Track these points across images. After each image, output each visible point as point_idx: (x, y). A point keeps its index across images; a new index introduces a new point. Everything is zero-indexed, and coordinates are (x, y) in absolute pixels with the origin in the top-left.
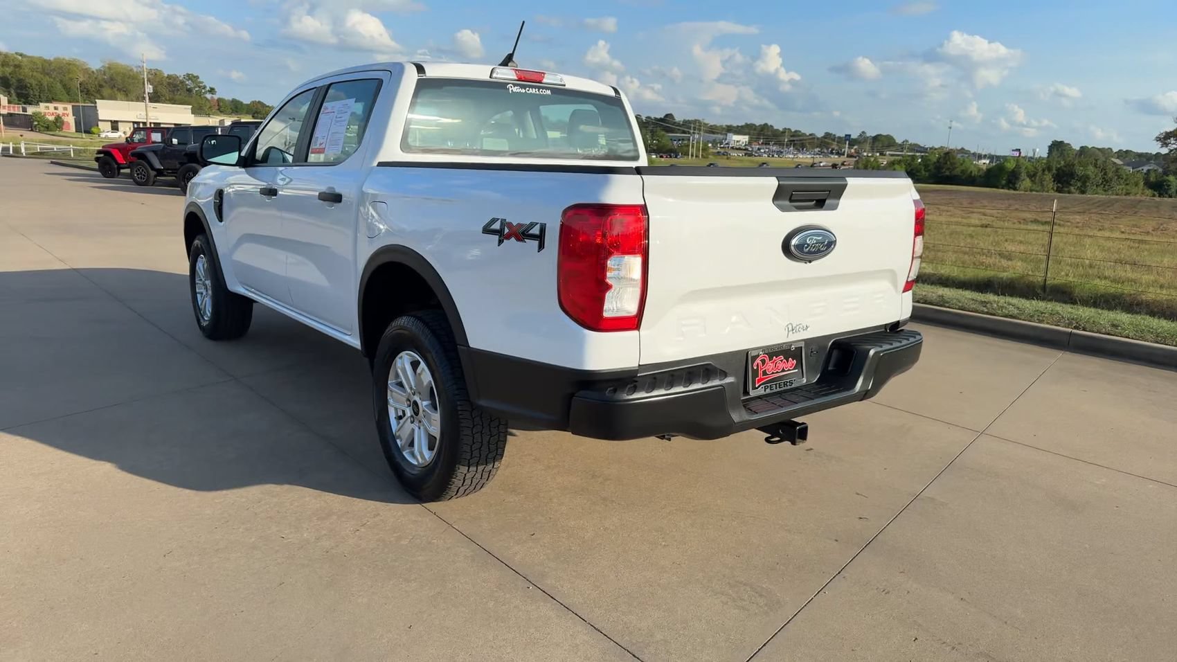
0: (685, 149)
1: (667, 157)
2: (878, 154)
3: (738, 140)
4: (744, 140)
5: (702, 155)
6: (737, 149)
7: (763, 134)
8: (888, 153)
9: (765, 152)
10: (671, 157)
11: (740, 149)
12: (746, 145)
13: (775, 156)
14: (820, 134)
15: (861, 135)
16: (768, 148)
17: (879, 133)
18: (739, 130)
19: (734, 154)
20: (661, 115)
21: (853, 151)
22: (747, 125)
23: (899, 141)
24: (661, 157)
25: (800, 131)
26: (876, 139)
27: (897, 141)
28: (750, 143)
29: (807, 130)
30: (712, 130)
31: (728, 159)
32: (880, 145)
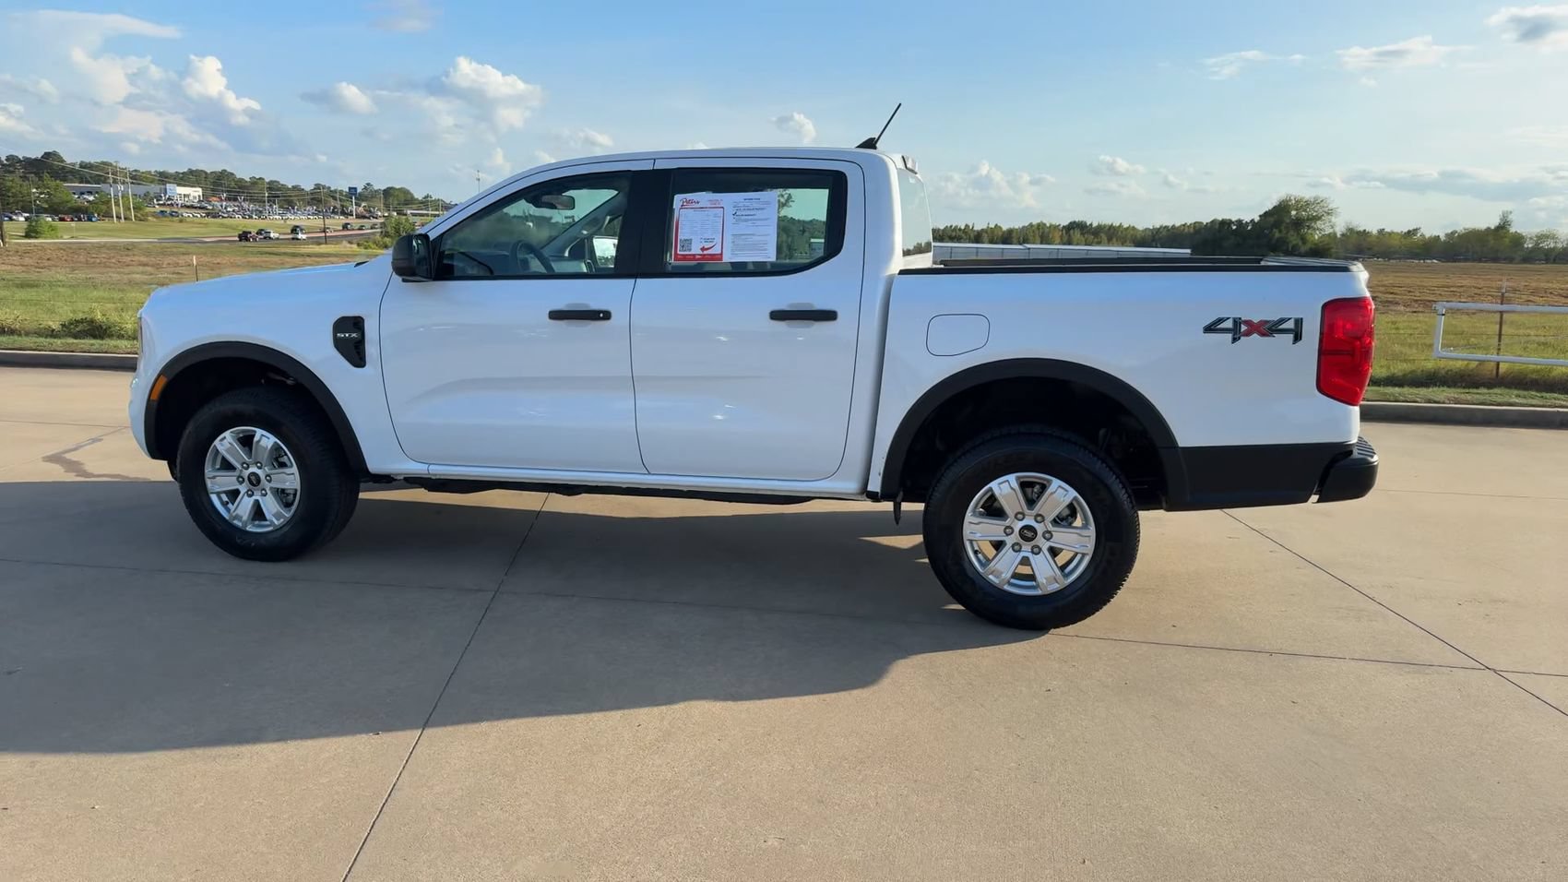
0: (104, 207)
1: (72, 220)
2: (395, 214)
3: (187, 193)
4: (196, 194)
5: (135, 216)
6: (188, 207)
7: (221, 186)
8: (409, 212)
9: (234, 211)
10: (80, 220)
11: (192, 207)
12: (200, 201)
13: (254, 217)
14: (308, 187)
15: (365, 188)
16: (238, 206)
17: (390, 186)
18: (183, 179)
19: (186, 213)
20: (37, 154)
21: (361, 209)
22: (191, 172)
23: (419, 195)
24: (62, 220)
25: (278, 182)
26: (388, 192)
27: (416, 197)
28: (205, 197)
29: (288, 181)
30: (136, 178)
31: (181, 221)
32: (396, 202)
